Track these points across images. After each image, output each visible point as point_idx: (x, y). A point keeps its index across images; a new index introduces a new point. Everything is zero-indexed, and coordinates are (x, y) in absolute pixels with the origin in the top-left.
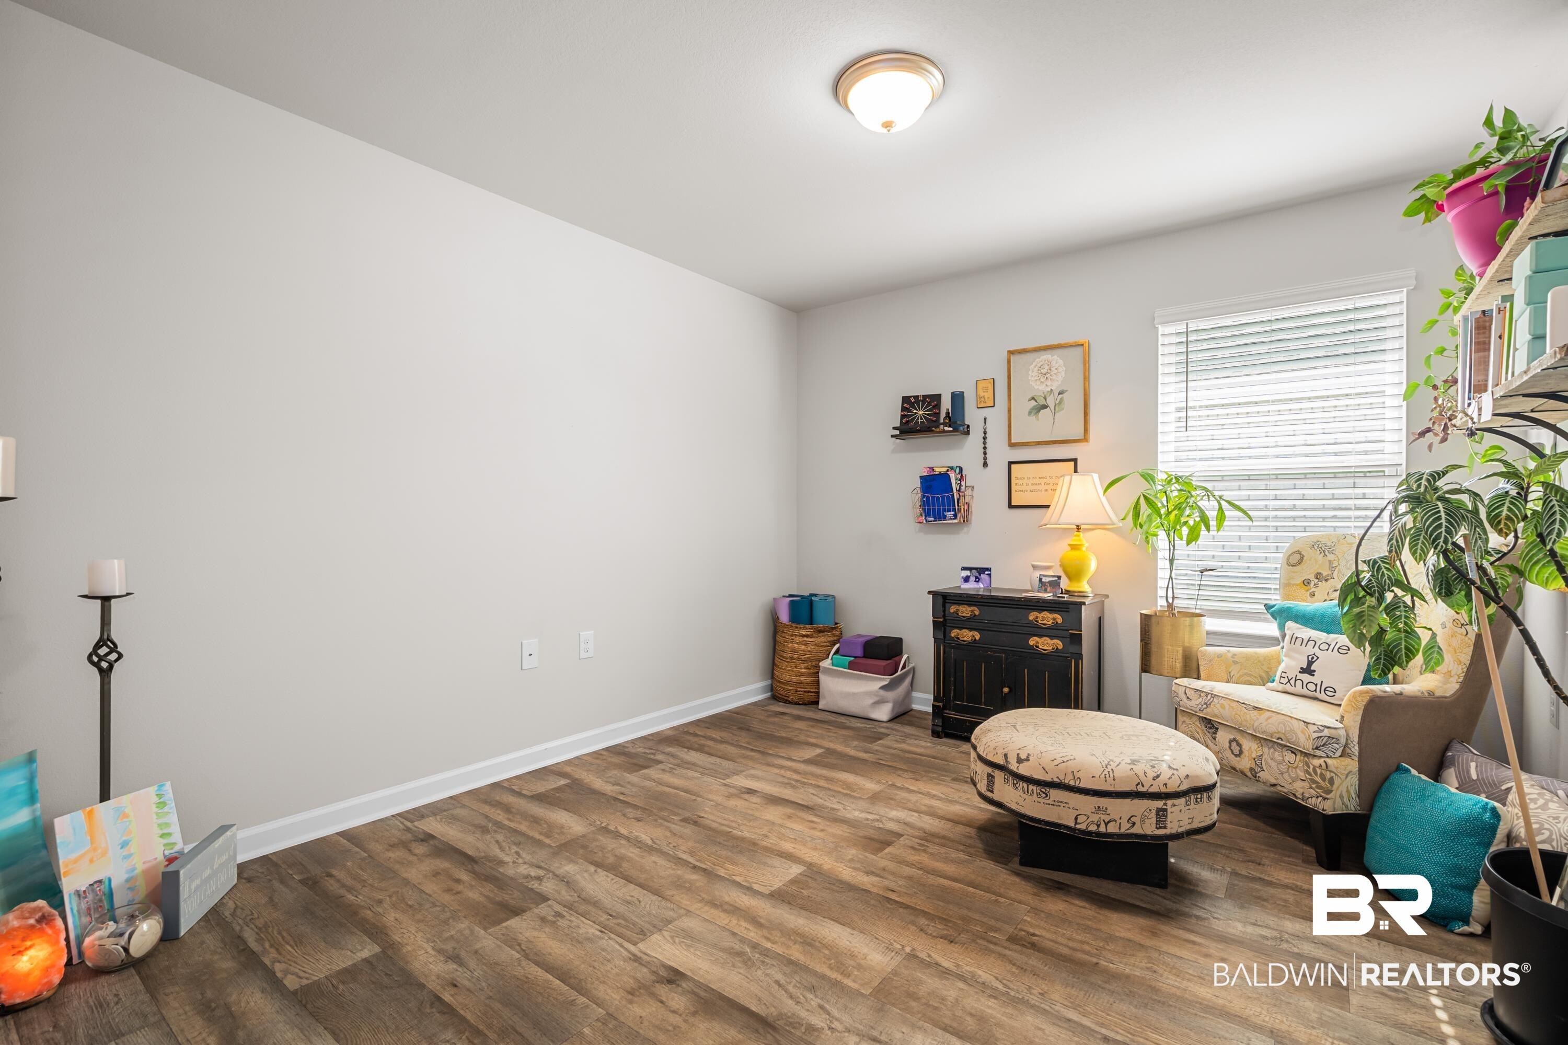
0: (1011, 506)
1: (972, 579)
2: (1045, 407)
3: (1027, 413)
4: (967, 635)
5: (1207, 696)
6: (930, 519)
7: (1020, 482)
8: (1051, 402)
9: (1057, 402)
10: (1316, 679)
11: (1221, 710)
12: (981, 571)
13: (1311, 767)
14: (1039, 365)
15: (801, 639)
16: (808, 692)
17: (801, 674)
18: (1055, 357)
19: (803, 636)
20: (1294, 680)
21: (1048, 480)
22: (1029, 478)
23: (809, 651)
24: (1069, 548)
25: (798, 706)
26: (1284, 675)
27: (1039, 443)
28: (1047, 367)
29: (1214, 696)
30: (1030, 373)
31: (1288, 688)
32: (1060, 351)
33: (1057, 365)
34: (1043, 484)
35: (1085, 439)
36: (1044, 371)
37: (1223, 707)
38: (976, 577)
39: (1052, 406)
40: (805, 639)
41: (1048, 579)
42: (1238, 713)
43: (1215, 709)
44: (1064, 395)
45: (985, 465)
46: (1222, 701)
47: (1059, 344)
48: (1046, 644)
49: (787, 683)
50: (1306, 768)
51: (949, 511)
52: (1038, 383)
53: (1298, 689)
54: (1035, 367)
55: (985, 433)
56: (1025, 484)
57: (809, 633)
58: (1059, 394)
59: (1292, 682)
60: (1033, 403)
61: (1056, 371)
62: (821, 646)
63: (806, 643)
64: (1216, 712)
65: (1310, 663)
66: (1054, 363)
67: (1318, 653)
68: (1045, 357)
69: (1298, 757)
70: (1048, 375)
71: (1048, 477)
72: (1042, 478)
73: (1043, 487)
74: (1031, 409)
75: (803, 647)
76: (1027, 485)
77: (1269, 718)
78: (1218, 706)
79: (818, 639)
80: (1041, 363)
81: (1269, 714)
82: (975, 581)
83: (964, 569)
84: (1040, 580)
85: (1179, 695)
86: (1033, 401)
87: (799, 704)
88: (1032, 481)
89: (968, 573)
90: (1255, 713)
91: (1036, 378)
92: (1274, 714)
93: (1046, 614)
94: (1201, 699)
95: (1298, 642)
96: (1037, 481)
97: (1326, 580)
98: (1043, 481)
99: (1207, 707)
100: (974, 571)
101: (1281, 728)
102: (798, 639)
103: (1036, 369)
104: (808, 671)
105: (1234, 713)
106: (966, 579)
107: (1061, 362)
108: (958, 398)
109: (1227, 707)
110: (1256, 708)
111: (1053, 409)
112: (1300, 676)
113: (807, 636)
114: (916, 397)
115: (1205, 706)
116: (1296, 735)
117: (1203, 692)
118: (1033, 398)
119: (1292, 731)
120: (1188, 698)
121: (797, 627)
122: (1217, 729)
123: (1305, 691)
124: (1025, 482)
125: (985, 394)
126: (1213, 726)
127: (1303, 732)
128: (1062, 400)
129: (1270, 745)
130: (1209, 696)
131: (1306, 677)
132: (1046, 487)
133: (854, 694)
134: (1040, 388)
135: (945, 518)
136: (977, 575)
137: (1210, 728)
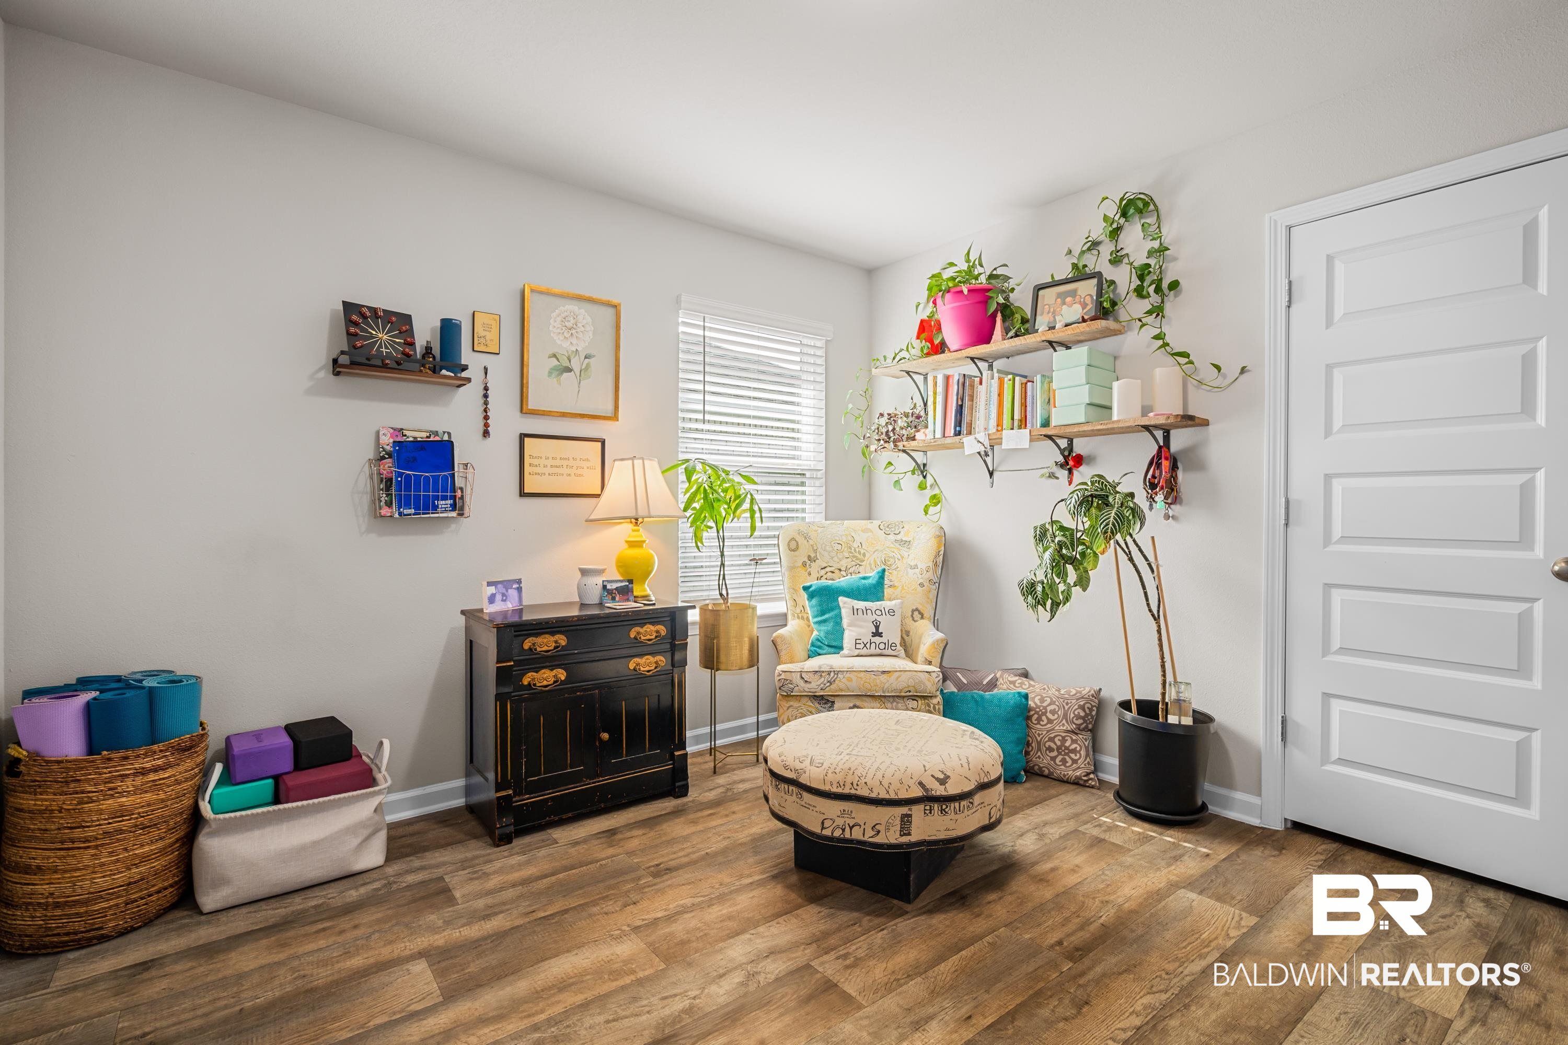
0: (523, 494)
1: (499, 597)
2: (569, 370)
3: (546, 373)
4: (546, 677)
5: (829, 674)
6: (406, 511)
7: (535, 462)
8: (575, 364)
9: (583, 367)
10: (884, 639)
11: (848, 684)
12: (507, 584)
13: (932, 706)
14: (563, 315)
15: (139, 780)
16: (158, 892)
17: (145, 859)
18: (583, 311)
19: (143, 772)
20: (868, 644)
21: (571, 463)
22: (547, 458)
23: (163, 801)
24: (626, 546)
25: (132, 937)
26: (858, 642)
27: (564, 415)
28: (572, 321)
29: (837, 673)
30: (552, 321)
31: (865, 651)
32: (588, 306)
33: (585, 322)
34: (565, 467)
35: (615, 417)
36: (569, 325)
37: (850, 680)
38: (503, 595)
39: (577, 370)
40: (152, 777)
41: (615, 586)
42: (868, 681)
43: (840, 684)
44: (592, 361)
45: (486, 433)
46: (848, 675)
47: (589, 297)
48: (646, 664)
49: (97, 896)
50: (927, 708)
51: (445, 498)
52: (562, 338)
53: (873, 650)
54: (559, 315)
55: (486, 389)
56: (542, 466)
57: (160, 762)
58: (586, 358)
59: (868, 645)
60: (554, 362)
61: (583, 329)
62: (187, 780)
63: (156, 786)
64: (842, 686)
65: (877, 627)
66: (580, 318)
67: (879, 619)
68: (571, 307)
69: (920, 702)
70: (574, 331)
71: (571, 459)
72: (565, 459)
73: (564, 471)
74: (551, 369)
75: (148, 796)
76: (545, 466)
77: (899, 677)
78: (844, 680)
79: (181, 768)
80: (566, 314)
81: (897, 674)
82: (503, 600)
83: (490, 584)
84: (604, 587)
85: (794, 681)
86: (554, 359)
87: (133, 929)
88: (550, 462)
89: (492, 590)
90: (885, 676)
91: (559, 331)
92: (902, 673)
93: (649, 628)
94: (823, 679)
95: (860, 612)
96: (558, 462)
97: (815, 561)
98: (565, 463)
99: (831, 684)
100: (500, 586)
101: (911, 682)
102: (129, 784)
103: (559, 319)
104: (160, 844)
105: (862, 682)
106: (492, 599)
107: (589, 319)
108: (449, 329)
109: (854, 679)
110: (884, 672)
111: (578, 374)
112: (874, 639)
113: (156, 770)
114: (374, 311)
115: (828, 684)
116: (924, 684)
117: (823, 672)
118: (554, 356)
119: (921, 682)
120: (806, 681)
121: (126, 758)
122: (833, 702)
123: (878, 651)
124: (543, 462)
125: (487, 333)
126: (828, 701)
127: (929, 680)
128: (588, 365)
129: (891, 700)
130: (832, 674)
131: (877, 639)
132: (569, 471)
133: (315, 844)
134: (564, 345)
135: (435, 508)
136: (504, 591)
137: (825, 703)
